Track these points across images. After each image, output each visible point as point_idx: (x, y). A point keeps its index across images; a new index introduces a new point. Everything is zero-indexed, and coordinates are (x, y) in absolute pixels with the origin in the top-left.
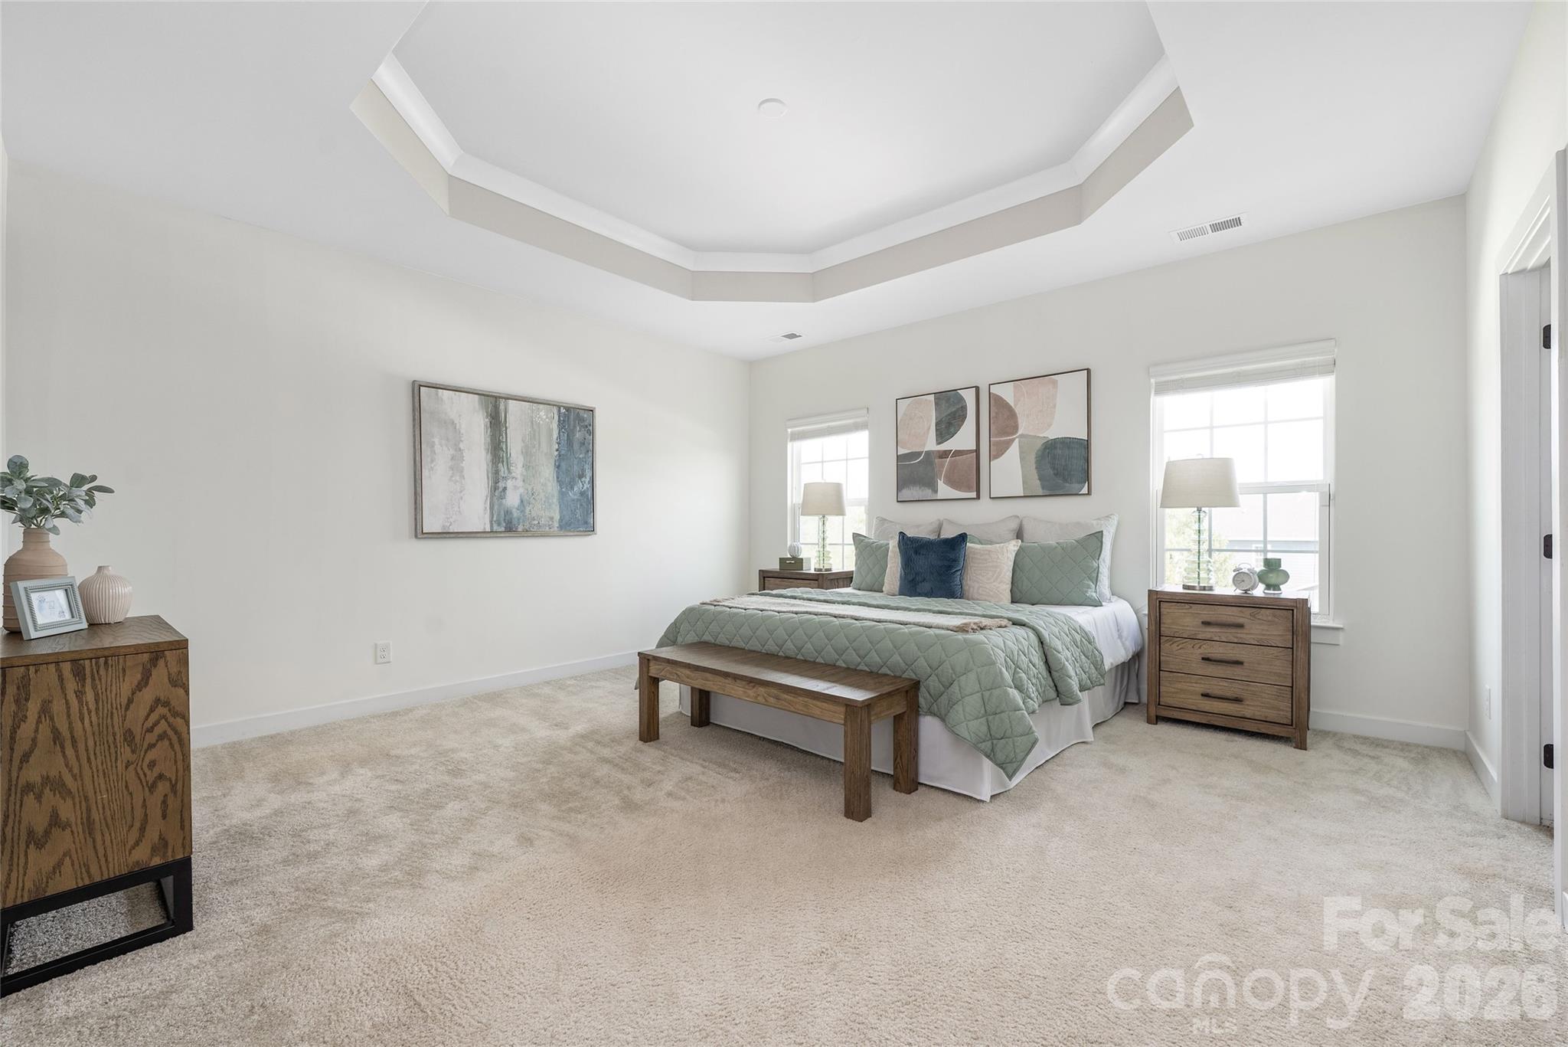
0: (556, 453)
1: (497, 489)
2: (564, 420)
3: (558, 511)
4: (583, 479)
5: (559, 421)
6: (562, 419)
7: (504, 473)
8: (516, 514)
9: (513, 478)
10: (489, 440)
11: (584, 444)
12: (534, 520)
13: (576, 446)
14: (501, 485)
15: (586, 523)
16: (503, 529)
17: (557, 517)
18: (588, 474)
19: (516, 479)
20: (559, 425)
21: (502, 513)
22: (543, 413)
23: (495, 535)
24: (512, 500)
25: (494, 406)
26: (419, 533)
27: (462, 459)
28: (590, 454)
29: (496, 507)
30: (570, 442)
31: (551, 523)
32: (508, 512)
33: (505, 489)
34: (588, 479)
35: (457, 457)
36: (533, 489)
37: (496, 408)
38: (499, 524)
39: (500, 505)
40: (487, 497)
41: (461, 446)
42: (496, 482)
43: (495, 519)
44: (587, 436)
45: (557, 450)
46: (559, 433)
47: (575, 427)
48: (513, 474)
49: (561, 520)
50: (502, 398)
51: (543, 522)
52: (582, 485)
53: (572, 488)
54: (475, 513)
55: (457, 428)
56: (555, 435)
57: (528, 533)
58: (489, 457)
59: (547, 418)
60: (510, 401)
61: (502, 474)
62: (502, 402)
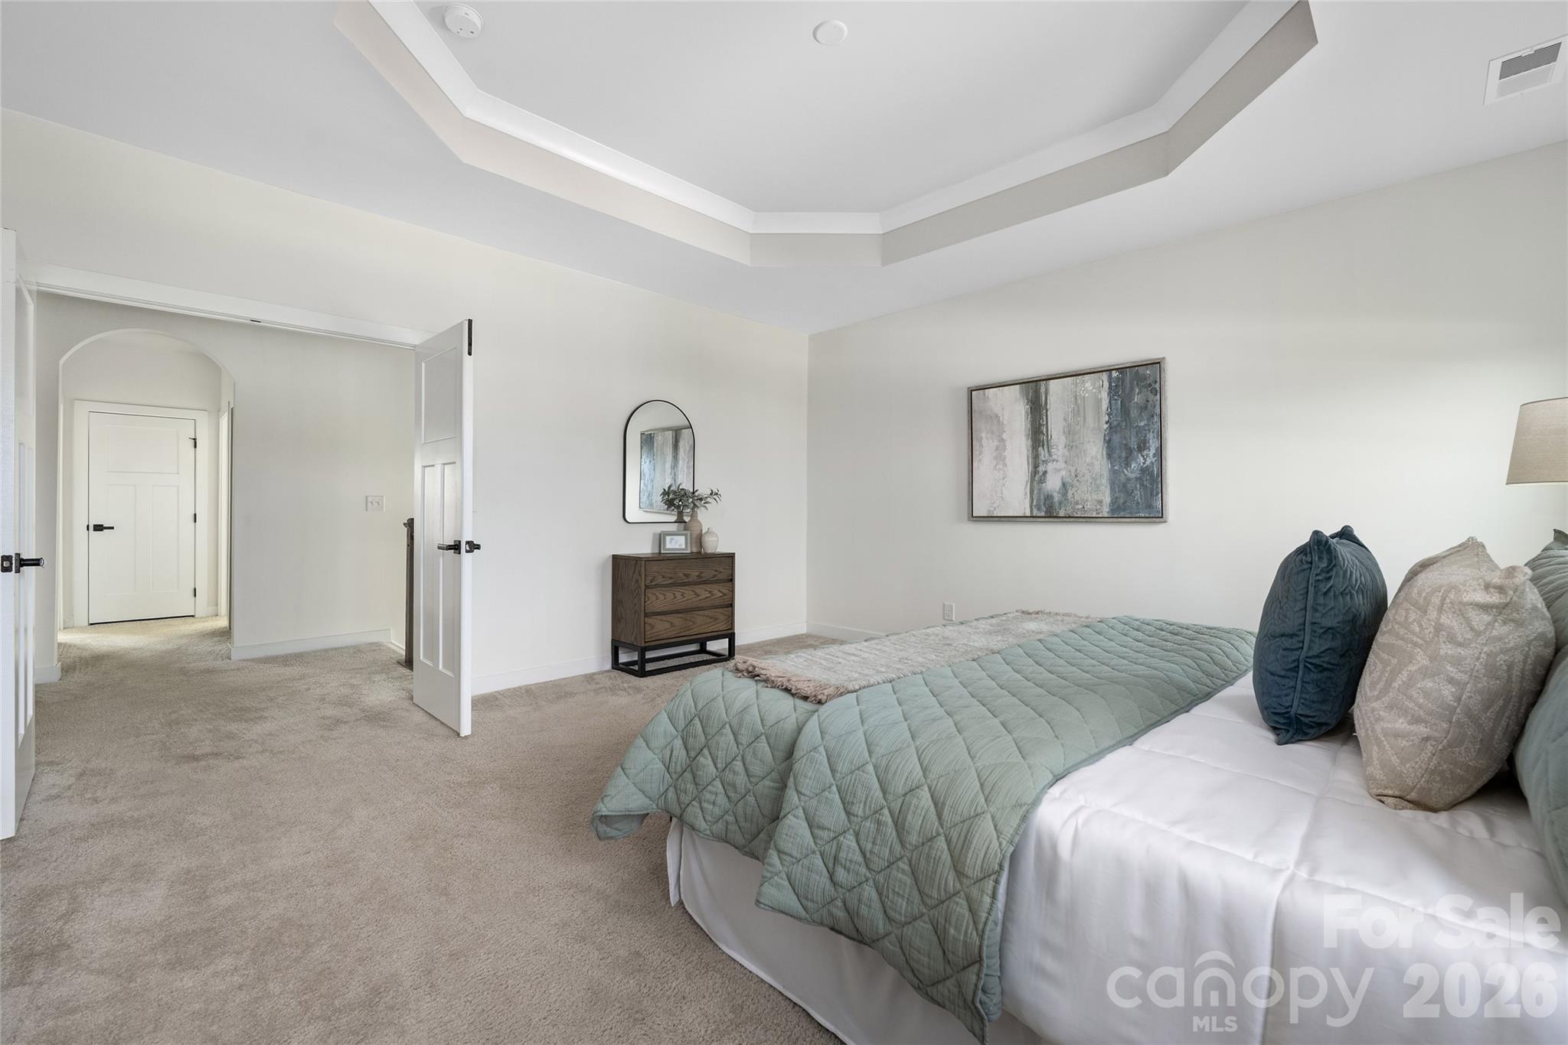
0: (1106, 426)
1: (1037, 475)
2: (1116, 386)
3: (1108, 493)
4: (1145, 452)
5: (1110, 387)
6: (1113, 384)
7: (1044, 457)
8: (1057, 498)
9: (1054, 461)
10: (1029, 426)
11: (1146, 407)
12: (1077, 504)
13: (1134, 413)
14: (1041, 469)
15: (1150, 506)
16: (1043, 514)
17: (1107, 500)
18: (1153, 445)
19: (1057, 461)
20: (1109, 394)
21: (1042, 497)
22: (1088, 382)
23: (1035, 519)
24: (1053, 484)
25: (1034, 390)
26: (974, 518)
27: (1005, 449)
28: (1156, 419)
29: (1036, 492)
30: (1125, 411)
31: (1098, 507)
32: (1049, 497)
33: (1045, 472)
34: (1153, 451)
35: (1001, 447)
36: (1076, 470)
37: (1037, 392)
38: (1039, 509)
39: (1040, 490)
40: (1027, 482)
41: (1004, 436)
42: (1036, 467)
43: (1034, 504)
44: (1151, 397)
45: (1107, 423)
46: (1110, 402)
47: (1132, 389)
48: (1054, 457)
49: (1113, 502)
50: (1043, 380)
51: (1089, 506)
52: (1139, 462)
53: (1128, 465)
54: (1017, 499)
55: (1001, 419)
56: (1105, 404)
57: (1070, 518)
58: (1030, 442)
59: (1094, 388)
60: (1051, 381)
61: (1042, 458)
62: (1043, 384)
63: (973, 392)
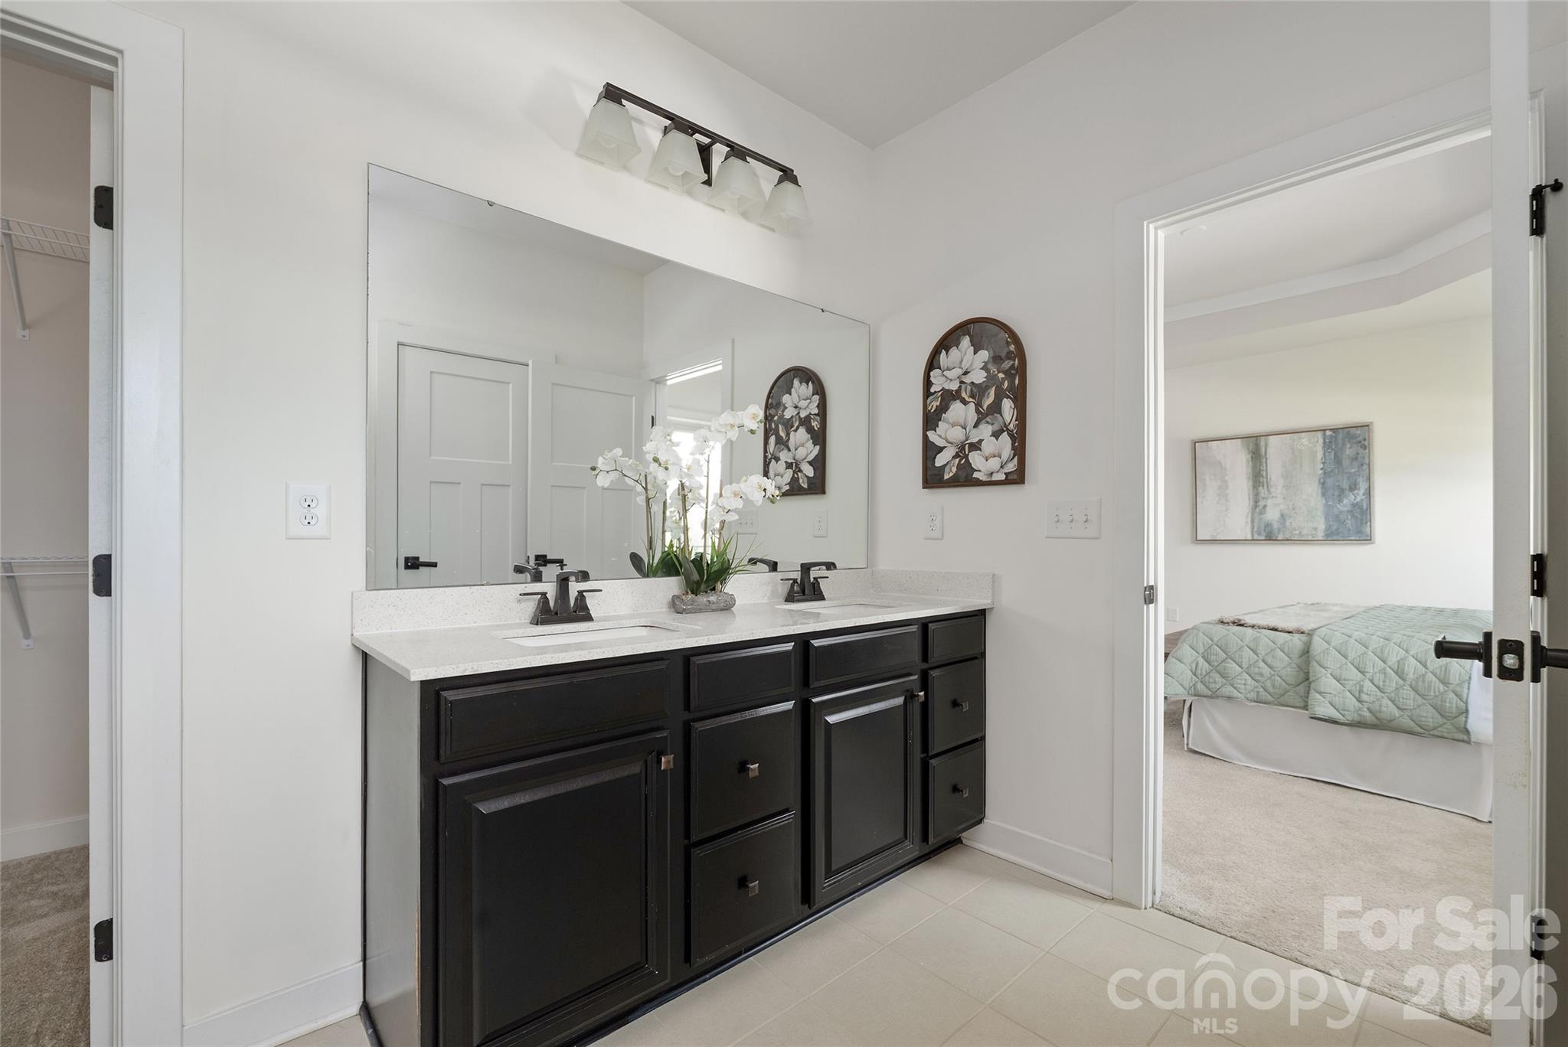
0: (1321, 472)
1: (1257, 505)
2: (1330, 442)
3: (1322, 521)
4: (1356, 492)
5: (1325, 443)
6: (1327, 441)
7: (1265, 494)
8: (1276, 526)
9: (1273, 497)
10: (1250, 471)
11: (1356, 458)
12: (1295, 530)
13: (1346, 462)
14: (1261, 504)
15: (1360, 532)
16: (1263, 538)
17: (1322, 526)
18: (1363, 486)
19: (1276, 497)
20: (1324, 447)
21: (1263, 525)
22: (1305, 439)
23: (1256, 542)
24: (1272, 515)
25: (1255, 446)
26: (1197, 541)
27: (1227, 487)
28: (1365, 467)
29: (1256, 521)
30: (1338, 461)
31: (1314, 532)
32: (1268, 525)
33: (1265, 507)
34: (1362, 491)
35: (1223, 487)
36: (1293, 505)
37: (1257, 446)
38: (1259, 534)
39: (1260, 519)
40: (1248, 514)
41: (1227, 478)
42: (1256, 502)
43: (1255, 529)
44: (1361, 451)
45: (1322, 469)
46: (1324, 454)
47: (1344, 445)
48: (1274, 494)
49: (1327, 530)
50: (1263, 436)
51: (1305, 532)
52: (1350, 499)
53: (1340, 501)
54: (1239, 523)
55: (1223, 465)
56: (1320, 455)
57: (1288, 540)
58: (1251, 483)
59: (1310, 443)
60: (1271, 437)
61: (1262, 495)
62: (1263, 439)
63: (1197, 444)
